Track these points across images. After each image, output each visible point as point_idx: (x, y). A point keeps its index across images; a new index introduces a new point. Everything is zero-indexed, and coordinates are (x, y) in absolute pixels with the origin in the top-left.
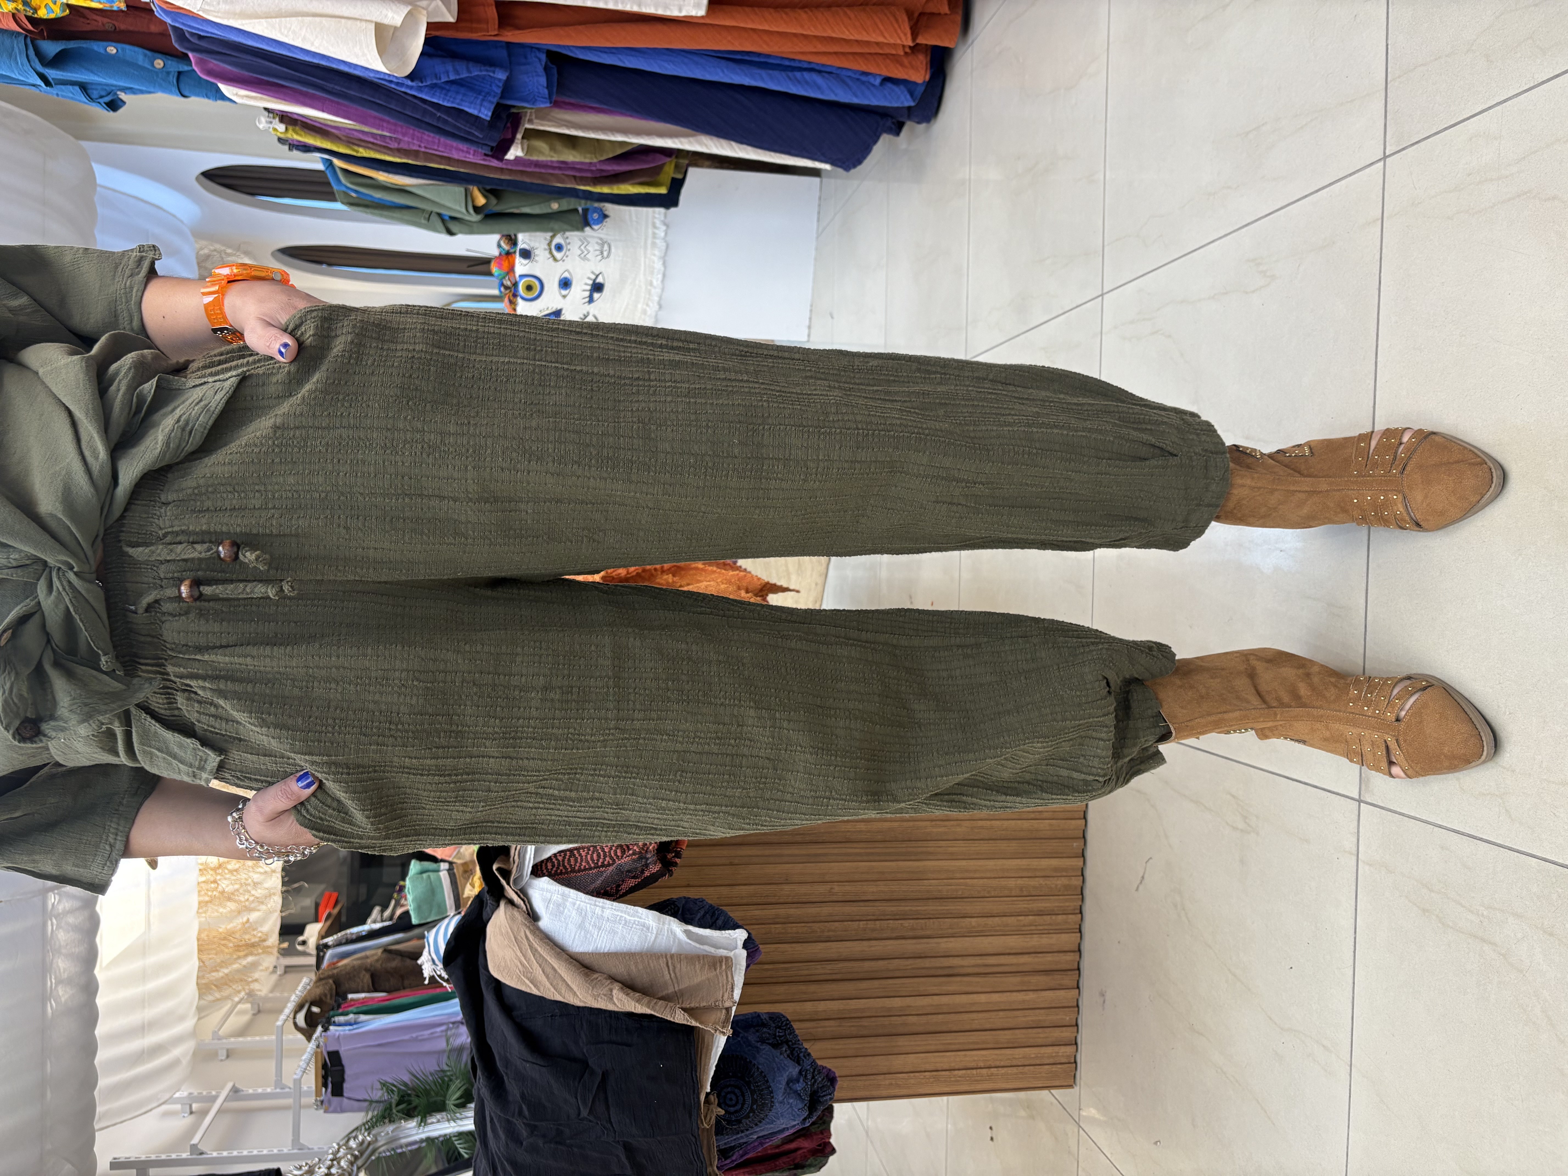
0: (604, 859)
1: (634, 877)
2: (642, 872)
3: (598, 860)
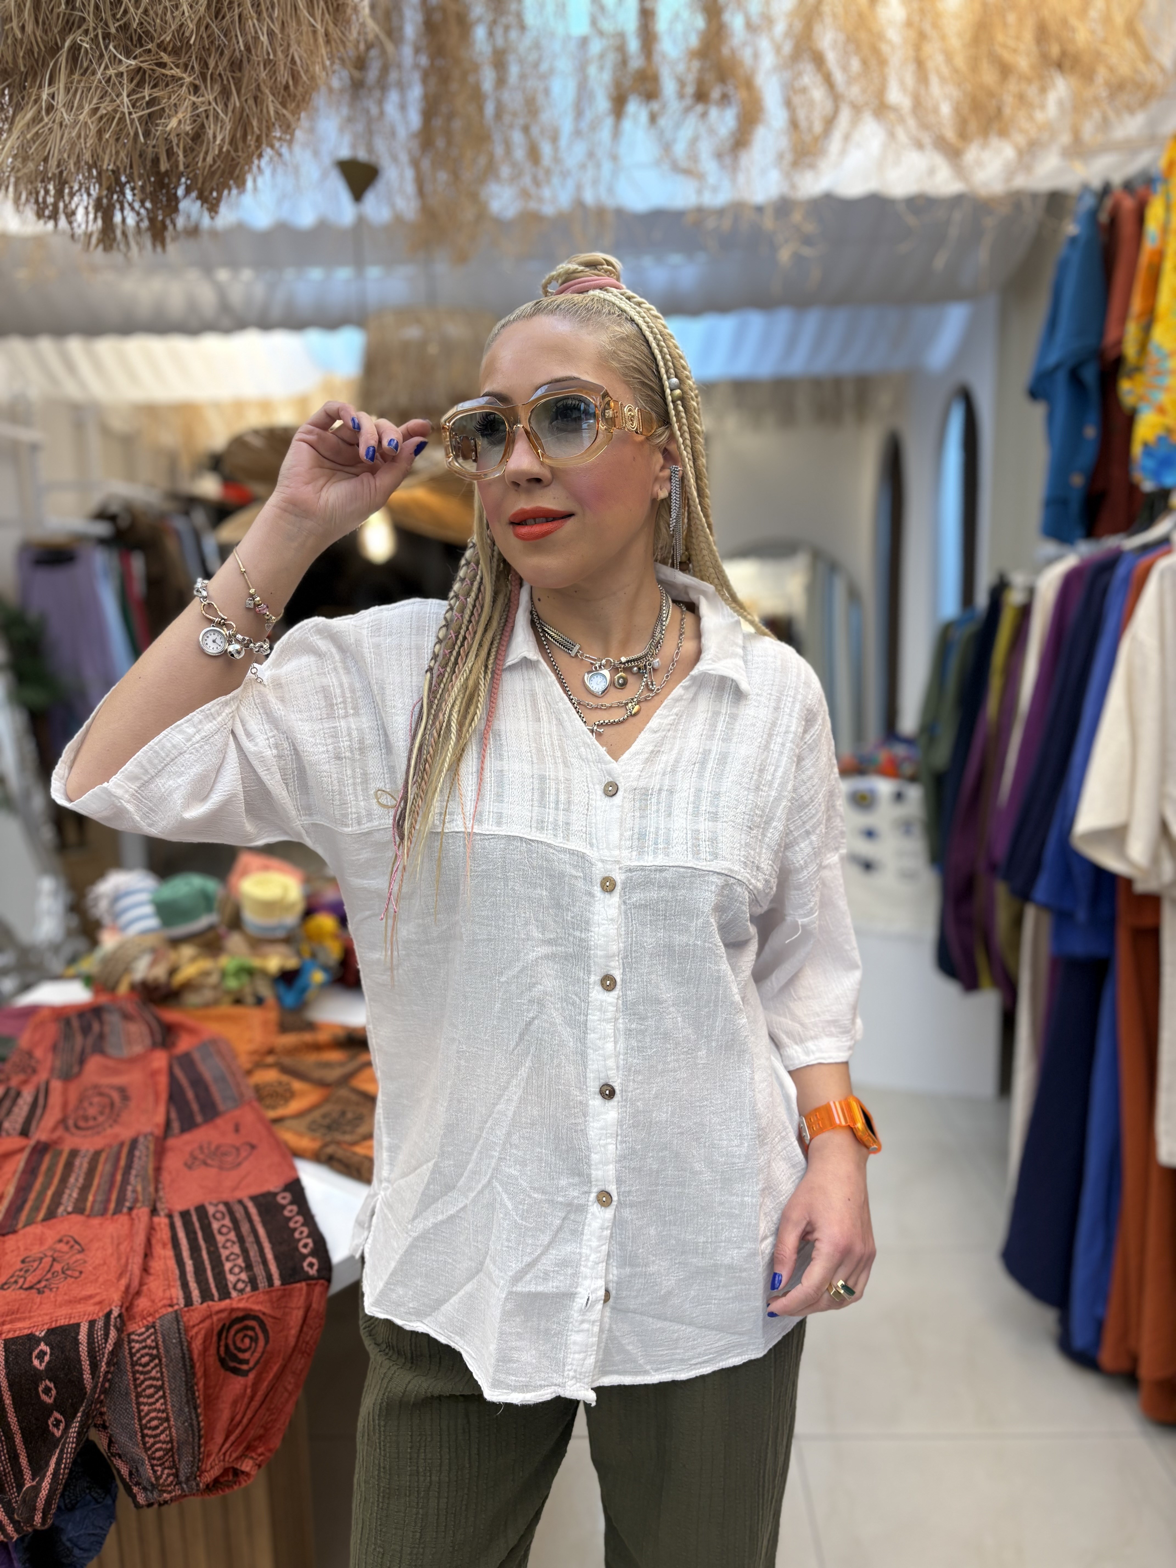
0: (151, 1436)
1: (131, 1474)
2: (137, 1484)
3: (150, 1428)
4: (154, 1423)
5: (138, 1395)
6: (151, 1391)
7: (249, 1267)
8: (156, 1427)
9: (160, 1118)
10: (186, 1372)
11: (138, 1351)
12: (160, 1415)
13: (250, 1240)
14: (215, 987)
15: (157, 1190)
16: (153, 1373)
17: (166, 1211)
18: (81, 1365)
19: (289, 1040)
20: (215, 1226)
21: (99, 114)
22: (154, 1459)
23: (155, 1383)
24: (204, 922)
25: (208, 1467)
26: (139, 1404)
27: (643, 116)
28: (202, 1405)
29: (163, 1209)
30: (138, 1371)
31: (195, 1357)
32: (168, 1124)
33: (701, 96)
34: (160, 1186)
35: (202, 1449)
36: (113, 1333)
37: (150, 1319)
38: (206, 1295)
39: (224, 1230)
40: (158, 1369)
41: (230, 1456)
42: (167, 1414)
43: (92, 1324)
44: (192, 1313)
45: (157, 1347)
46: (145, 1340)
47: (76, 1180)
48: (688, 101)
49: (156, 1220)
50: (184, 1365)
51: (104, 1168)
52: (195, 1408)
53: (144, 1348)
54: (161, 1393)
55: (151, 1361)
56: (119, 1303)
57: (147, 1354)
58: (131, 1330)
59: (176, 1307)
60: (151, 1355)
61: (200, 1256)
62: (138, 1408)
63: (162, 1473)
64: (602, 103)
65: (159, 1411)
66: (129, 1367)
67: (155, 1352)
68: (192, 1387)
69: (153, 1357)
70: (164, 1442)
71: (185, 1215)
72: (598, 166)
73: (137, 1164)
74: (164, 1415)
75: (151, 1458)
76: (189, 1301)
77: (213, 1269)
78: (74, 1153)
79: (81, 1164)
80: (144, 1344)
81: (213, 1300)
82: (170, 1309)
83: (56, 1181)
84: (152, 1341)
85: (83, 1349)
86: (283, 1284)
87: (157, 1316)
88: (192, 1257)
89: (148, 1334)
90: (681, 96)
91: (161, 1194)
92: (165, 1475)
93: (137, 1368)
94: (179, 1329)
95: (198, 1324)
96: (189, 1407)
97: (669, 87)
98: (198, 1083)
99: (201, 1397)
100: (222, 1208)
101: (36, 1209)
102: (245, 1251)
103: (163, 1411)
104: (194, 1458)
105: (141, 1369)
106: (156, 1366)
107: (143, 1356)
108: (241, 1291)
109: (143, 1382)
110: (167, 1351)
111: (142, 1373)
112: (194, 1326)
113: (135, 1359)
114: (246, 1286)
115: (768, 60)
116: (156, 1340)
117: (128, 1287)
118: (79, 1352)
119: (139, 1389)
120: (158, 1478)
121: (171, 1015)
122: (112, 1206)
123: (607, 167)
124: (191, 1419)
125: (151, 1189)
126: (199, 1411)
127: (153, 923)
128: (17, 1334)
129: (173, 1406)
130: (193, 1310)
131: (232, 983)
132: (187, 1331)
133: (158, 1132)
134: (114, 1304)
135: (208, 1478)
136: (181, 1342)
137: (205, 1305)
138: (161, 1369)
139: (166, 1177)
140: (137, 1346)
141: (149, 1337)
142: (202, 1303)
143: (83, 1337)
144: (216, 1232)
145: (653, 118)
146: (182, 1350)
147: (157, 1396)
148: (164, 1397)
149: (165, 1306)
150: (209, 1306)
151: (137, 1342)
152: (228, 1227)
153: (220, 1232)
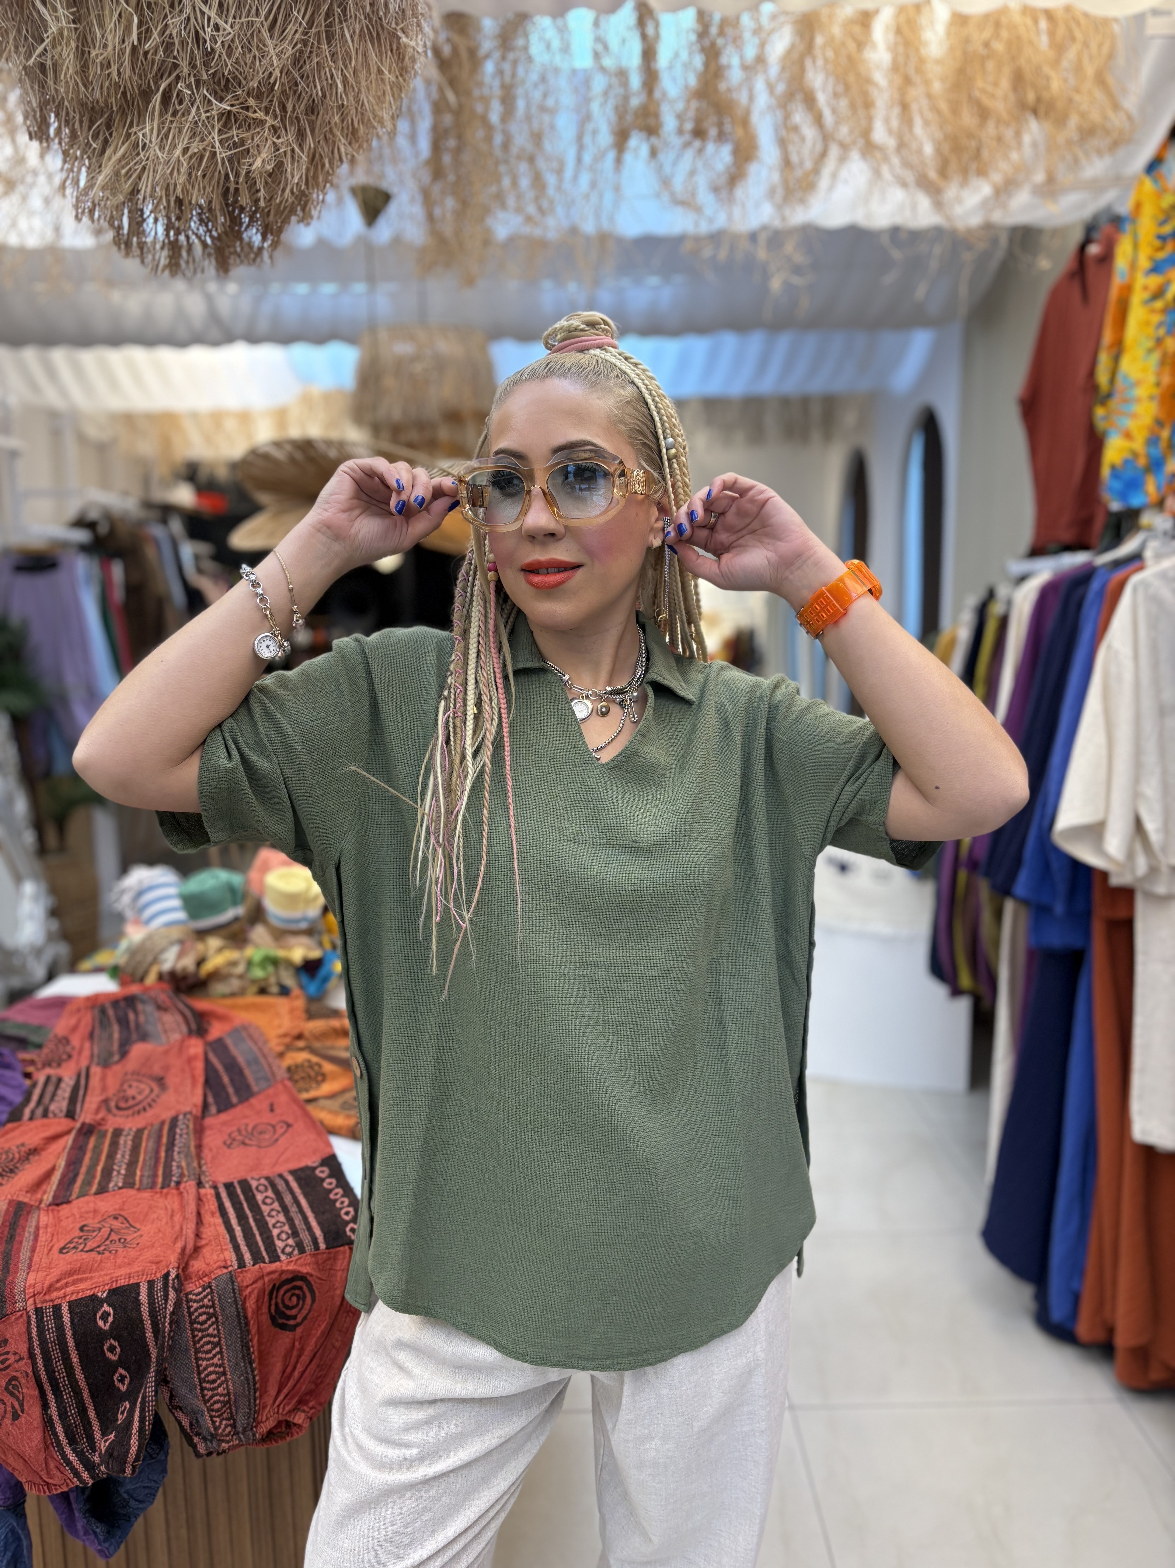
1: (191, 1424)
2: (198, 1435)
4: (213, 1377)
5: (197, 1351)
6: (209, 1347)
7: (295, 1234)
8: (214, 1381)
9: (198, 1099)
10: (241, 1329)
11: (196, 1310)
12: (217, 1369)
13: (293, 1209)
14: (241, 977)
15: (200, 1166)
16: (211, 1331)
17: (211, 1183)
18: (143, 1324)
19: (318, 1025)
20: (259, 1197)
21: (189, 153)
22: (213, 1410)
23: (212, 1339)
24: (230, 914)
25: (264, 1419)
26: (197, 1359)
27: (644, 150)
28: (257, 1360)
29: (207, 1182)
30: (196, 1329)
31: (249, 1315)
32: (205, 1106)
33: (699, 133)
34: (203, 1162)
35: (258, 1402)
36: (172, 1295)
37: (206, 1279)
38: (257, 1258)
39: (268, 1201)
40: (215, 1326)
41: (284, 1409)
42: (224, 1368)
43: (151, 1284)
44: (245, 1274)
45: (213, 1306)
46: (202, 1300)
47: (122, 1157)
48: (687, 137)
49: (202, 1191)
50: (239, 1323)
51: (146, 1145)
52: (251, 1363)
53: (202, 1307)
54: (218, 1349)
55: (208, 1319)
56: (176, 1265)
57: (204, 1313)
58: (189, 1290)
59: (230, 1269)
60: (208, 1314)
61: (248, 1222)
62: (197, 1363)
63: (221, 1423)
64: (605, 138)
65: (216, 1365)
66: (188, 1326)
67: (211, 1311)
68: (247, 1343)
69: (210, 1315)
70: (221, 1395)
71: (229, 1186)
72: (601, 196)
73: (179, 1142)
74: (221, 1369)
75: (210, 1410)
76: (242, 1264)
77: (261, 1235)
78: (117, 1133)
79: (126, 1142)
80: (201, 1303)
81: (264, 1262)
82: (225, 1271)
83: (103, 1157)
84: (209, 1301)
85: (145, 1309)
86: (327, 1248)
87: (213, 1277)
88: (240, 1224)
89: (204, 1293)
90: (680, 132)
91: (204, 1168)
92: (224, 1426)
93: (195, 1326)
94: (234, 1290)
95: (252, 1284)
96: (244, 1362)
97: (669, 123)
98: (233, 1067)
99: (256, 1353)
100: (263, 1181)
101: (88, 1183)
102: (290, 1220)
103: (220, 1366)
104: (250, 1410)
105: (199, 1326)
106: (213, 1324)
107: (200, 1315)
108: (290, 1254)
109: (201, 1339)
110: (223, 1310)
111: (200, 1330)
112: (247, 1286)
113: (193, 1317)
114: (294, 1250)
115: (762, 99)
116: (212, 1300)
117: (184, 1249)
118: (141, 1312)
119: (198, 1346)
120: (216, 1429)
121: (201, 1004)
122: (160, 1180)
123: (609, 197)
124: (247, 1373)
125: (195, 1164)
126: (254, 1365)
127: (181, 915)
128: (80, 1295)
129: (229, 1361)
130: (246, 1271)
131: (258, 973)
132: (241, 1291)
133: (197, 1111)
134: (171, 1266)
135: (264, 1428)
136: (236, 1301)
137: (257, 1266)
138: (218, 1327)
139: (207, 1154)
140: (195, 1305)
141: (205, 1297)
142: (254, 1265)
143: (143, 1297)
144: (260, 1202)
145: (653, 153)
146: (237, 1309)
147: (214, 1352)
148: (221, 1352)
149: (220, 1267)
150: (260, 1268)
151: (195, 1301)
152: (272, 1198)
153: (264, 1203)
